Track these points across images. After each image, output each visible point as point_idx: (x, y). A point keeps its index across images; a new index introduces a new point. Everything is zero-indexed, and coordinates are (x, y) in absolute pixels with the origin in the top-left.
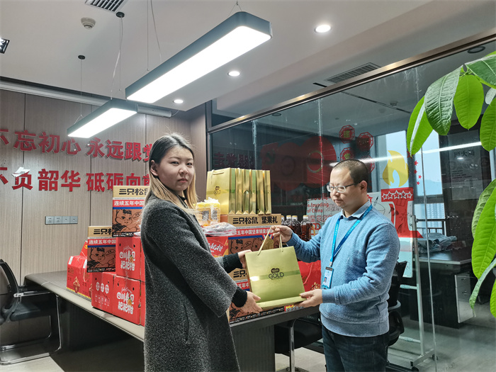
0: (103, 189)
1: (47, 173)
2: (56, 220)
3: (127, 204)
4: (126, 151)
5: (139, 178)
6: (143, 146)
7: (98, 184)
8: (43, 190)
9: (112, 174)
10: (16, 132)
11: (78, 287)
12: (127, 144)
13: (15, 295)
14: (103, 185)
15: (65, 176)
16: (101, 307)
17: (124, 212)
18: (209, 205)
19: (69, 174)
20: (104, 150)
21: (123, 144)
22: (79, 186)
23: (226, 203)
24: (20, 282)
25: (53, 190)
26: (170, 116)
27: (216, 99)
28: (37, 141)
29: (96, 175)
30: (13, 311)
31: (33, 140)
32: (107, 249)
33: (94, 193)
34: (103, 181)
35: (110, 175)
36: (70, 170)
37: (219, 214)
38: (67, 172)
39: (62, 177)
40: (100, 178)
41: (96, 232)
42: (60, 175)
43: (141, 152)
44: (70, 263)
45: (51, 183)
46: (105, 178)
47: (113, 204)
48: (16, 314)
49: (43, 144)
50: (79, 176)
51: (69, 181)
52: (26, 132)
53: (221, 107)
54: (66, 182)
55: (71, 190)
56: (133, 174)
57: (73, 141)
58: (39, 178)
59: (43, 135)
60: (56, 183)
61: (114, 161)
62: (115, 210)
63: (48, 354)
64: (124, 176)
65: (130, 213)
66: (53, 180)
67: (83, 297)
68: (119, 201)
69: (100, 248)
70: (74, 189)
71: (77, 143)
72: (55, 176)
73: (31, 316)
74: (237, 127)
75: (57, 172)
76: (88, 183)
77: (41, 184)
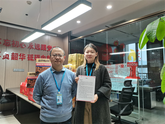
0: (33, 60)
1: (14, 54)
2: (17, 70)
3: (41, 65)
4: (41, 48)
5: (45, 57)
6: (47, 46)
7: (31, 58)
8: (13, 60)
9: (36, 55)
10: (4, 40)
11: (24, 93)
12: (42, 45)
13: (2, 95)
14: (33, 59)
15: (20, 55)
16: (31, 100)
17: (40, 68)
18: (69, 66)
19: (22, 55)
20: (34, 47)
21: (40, 45)
22: (25, 59)
23: (75, 65)
24: (4, 91)
25: (16, 60)
26: (56, 36)
27: (72, 31)
28: (11, 43)
29: (31, 55)
30: (2, 100)
31: (10, 43)
32: (34, 80)
33: (30, 61)
34: (33, 57)
35: (35, 55)
36: (22, 53)
37: (72, 69)
38: (21, 54)
39: (19, 56)
40: (32, 56)
41: (30, 74)
42: (19, 55)
43: (46, 48)
44: (21, 85)
45: (15, 57)
46: (34, 56)
47: (36, 65)
48: (3, 101)
49: (13, 44)
50: (25, 55)
51: (22, 57)
52: (7, 40)
53: (73, 33)
54: (21, 57)
55: (22, 60)
56: (43, 55)
57: (23, 44)
58: (11, 56)
59: (13, 41)
60: (17, 58)
61: (37, 50)
62: (37, 67)
63: (13, 115)
64: (40, 56)
65: (42, 68)
66: (16, 56)
67: (25, 96)
68: (38, 64)
69: (31, 80)
70: (23, 59)
71: (24, 44)
72: (17, 55)
73: (8, 102)
74: (79, 40)
75: (18, 54)
76: (28, 58)
77: (12, 58)
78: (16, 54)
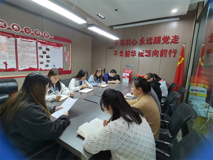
4: (154, 41)
6: (162, 37)
7: (142, 54)
9: (147, 51)
12: (155, 38)
15: (132, 52)
19: (133, 52)
20: (145, 42)
26: (179, 19)
28: (125, 42)
33: (140, 57)
36: (133, 50)
42: (131, 52)
43: (161, 40)
46: (144, 52)
50: (136, 52)
51: (133, 54)
52: (123, 40)
55: (133, 57)
56: (156, 50)
57: (135, 40)
58: (125, 53)
59: (127, 40)
60: (129, 55)
61: (149, 45)
64: (152, 51)
76: (138, 54)
77: (125, 55)
78: (128, 51)
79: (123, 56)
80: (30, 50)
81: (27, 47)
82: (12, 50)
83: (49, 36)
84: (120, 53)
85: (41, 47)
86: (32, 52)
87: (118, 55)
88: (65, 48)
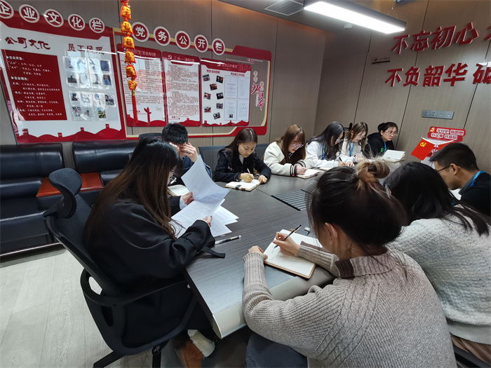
1: (432, 69)
2: (432, 114)
8: (426, 86)
10: (414, 36)
15: (449, 71)
25: (435, 86)
28: (430, 39)
33: (481, 85)
36: (457, 64)
38: (453, 66)
42: (445, 70)
45: (434, 78)
49: (435, 40)
50: (466, 69)
52: (422, 33)
57: (470, 28)
58: (425, 75)
59: (437, 32)
60: (439, 79)
66: (436, 76)
70: (456, 83)
72: (439, 72)
76: (475, 75)
77: (425, 81)
78: (437, 68)
79: (415, 84)
80: (188, 83)
81: (182, 78)
82: (157, 84)
83: (223, 49)
84: (407, 74)
85: (208, 75)
86: (191, 88)
87: (399, 80)
88: (256, 74)
